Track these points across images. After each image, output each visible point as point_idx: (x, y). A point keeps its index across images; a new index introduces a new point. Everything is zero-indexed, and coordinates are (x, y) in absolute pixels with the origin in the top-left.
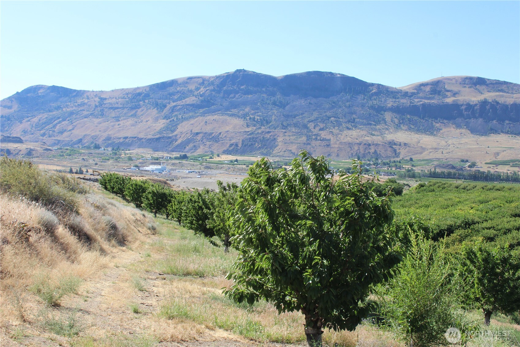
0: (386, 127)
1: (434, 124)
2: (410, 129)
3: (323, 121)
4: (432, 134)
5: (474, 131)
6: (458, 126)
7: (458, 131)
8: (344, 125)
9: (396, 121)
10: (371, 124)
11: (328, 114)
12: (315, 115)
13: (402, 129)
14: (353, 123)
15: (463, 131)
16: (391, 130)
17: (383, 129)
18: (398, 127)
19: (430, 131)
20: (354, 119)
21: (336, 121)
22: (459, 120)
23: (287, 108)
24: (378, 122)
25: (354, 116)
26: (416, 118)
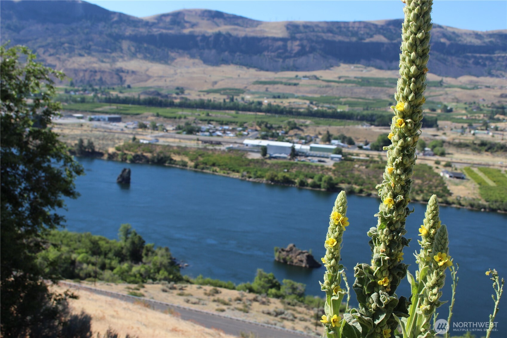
0: (122, 55)
1: (170, 53)
2: (145, 58)
3: (54, 47)
4: (166, 63)
5: (207, 61)
6: (193, 56)
7: (192, 61)
8: (77, 52)
9: (133, 49)
10: (106, 52)
11: (63, 40)
12: (50, 40)
13: (137, 58)
14: (88, 50)
15: (196, 61)
16: (126, 58)
17: (118, 57)
18: (133, 56)
19: (165, 60)
20: (90, 46)
21: (69, 48)
22: (194, 50)
23: (22, 32)
24: (114, 50)
25: (91, 43)
26: (152, 47)
